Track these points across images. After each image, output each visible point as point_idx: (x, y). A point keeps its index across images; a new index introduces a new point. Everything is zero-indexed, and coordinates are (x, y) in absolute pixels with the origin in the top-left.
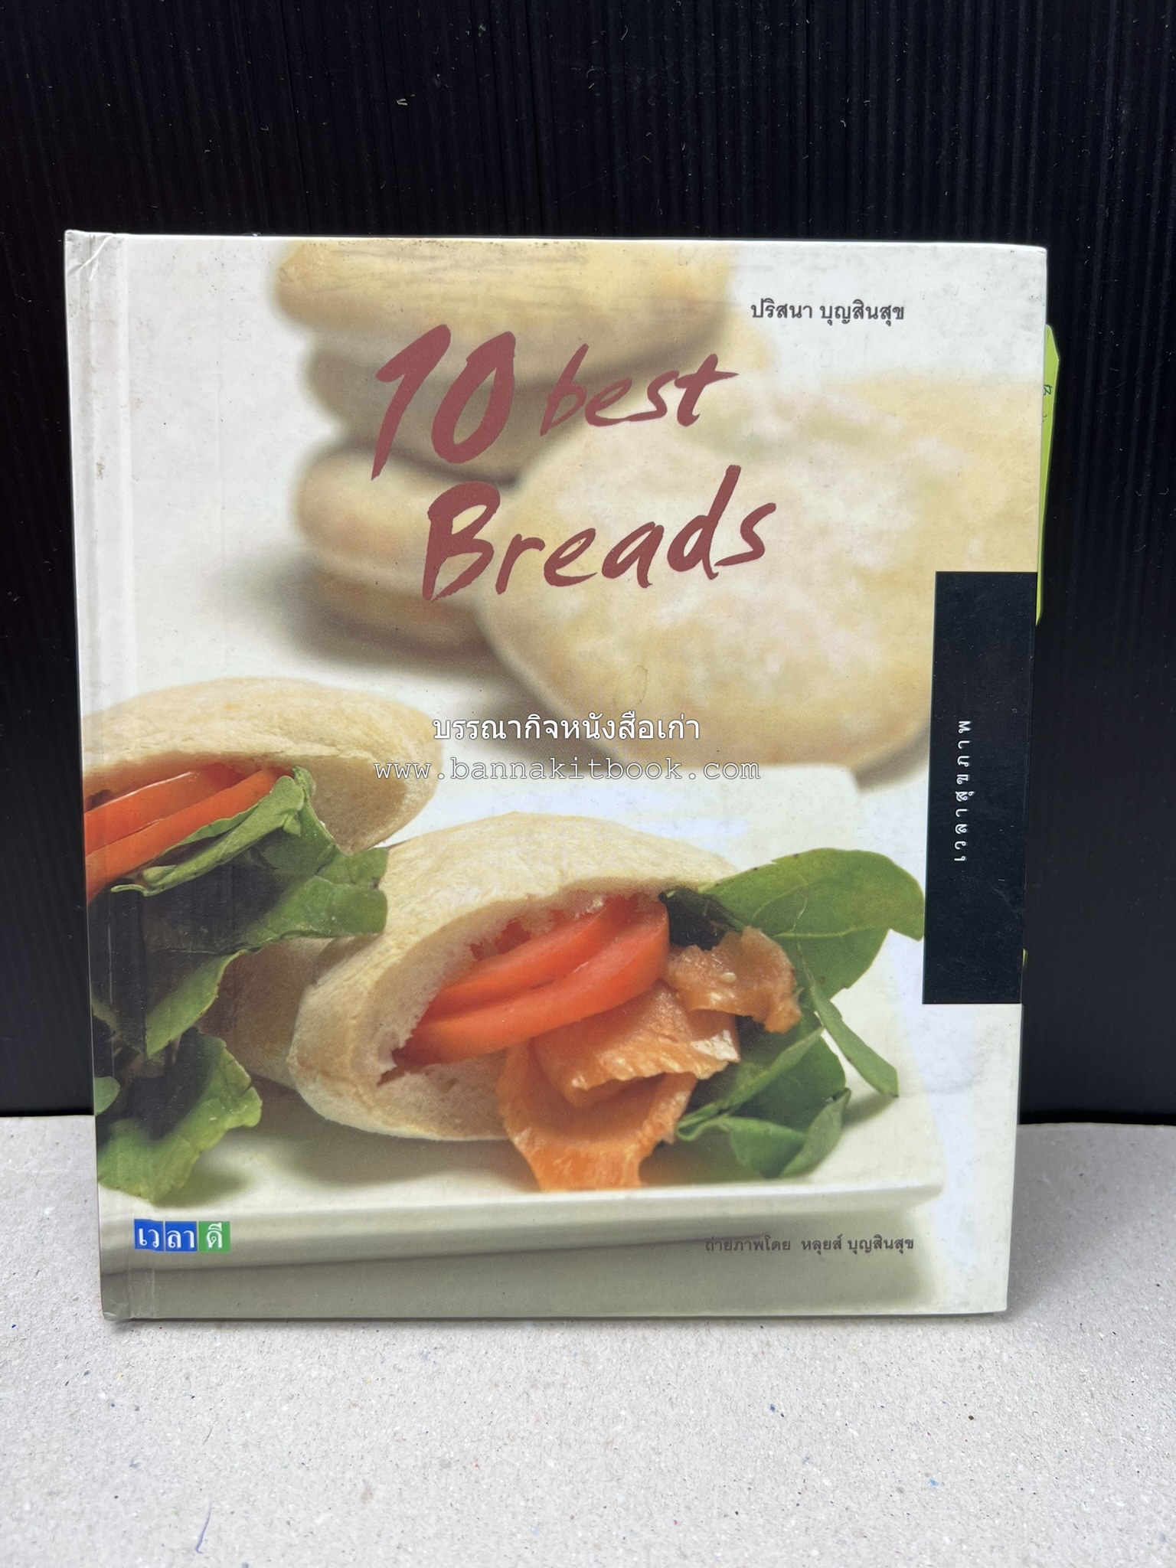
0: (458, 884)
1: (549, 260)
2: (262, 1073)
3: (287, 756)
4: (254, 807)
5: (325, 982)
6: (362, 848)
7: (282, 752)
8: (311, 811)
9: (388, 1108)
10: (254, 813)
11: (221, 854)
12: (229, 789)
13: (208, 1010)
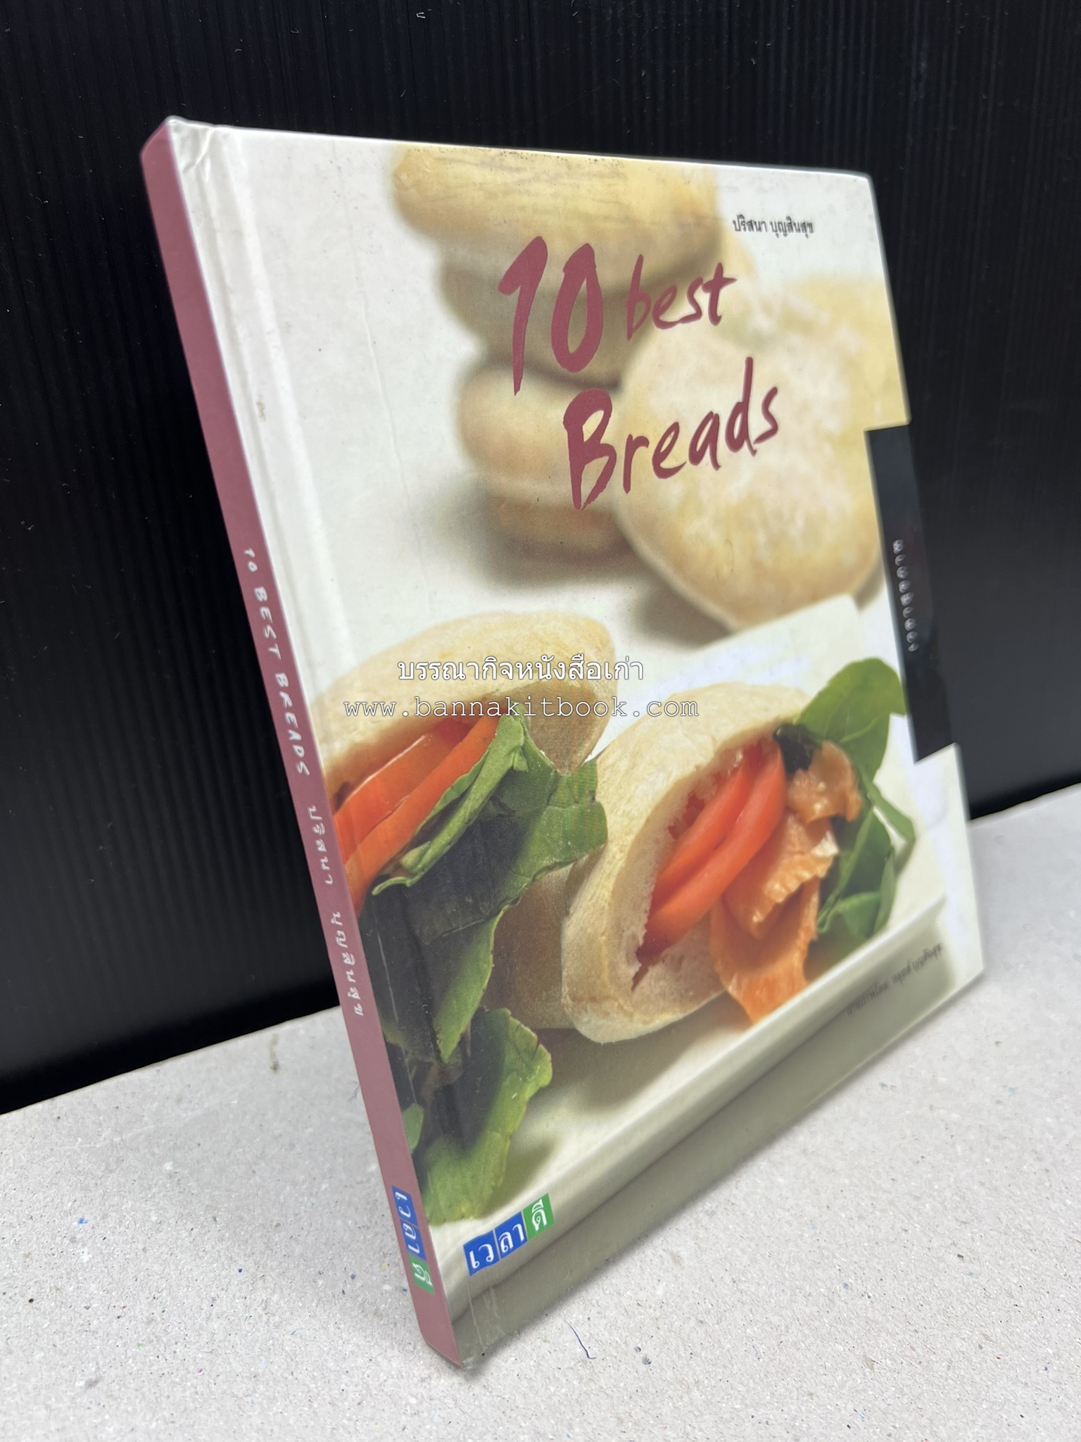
0: (649, 774)
1: (601, 176)
2: (545, 1025)
3: (502, 693)
4: (485, 754)
5: (576, 908)
6: (576, 766)
7: (497, 690)
8: (531, 742)
9: (643, 1008)
10: (487, 761)
11: (468, 814)
12: (461, 743)
13: (489, 983)
